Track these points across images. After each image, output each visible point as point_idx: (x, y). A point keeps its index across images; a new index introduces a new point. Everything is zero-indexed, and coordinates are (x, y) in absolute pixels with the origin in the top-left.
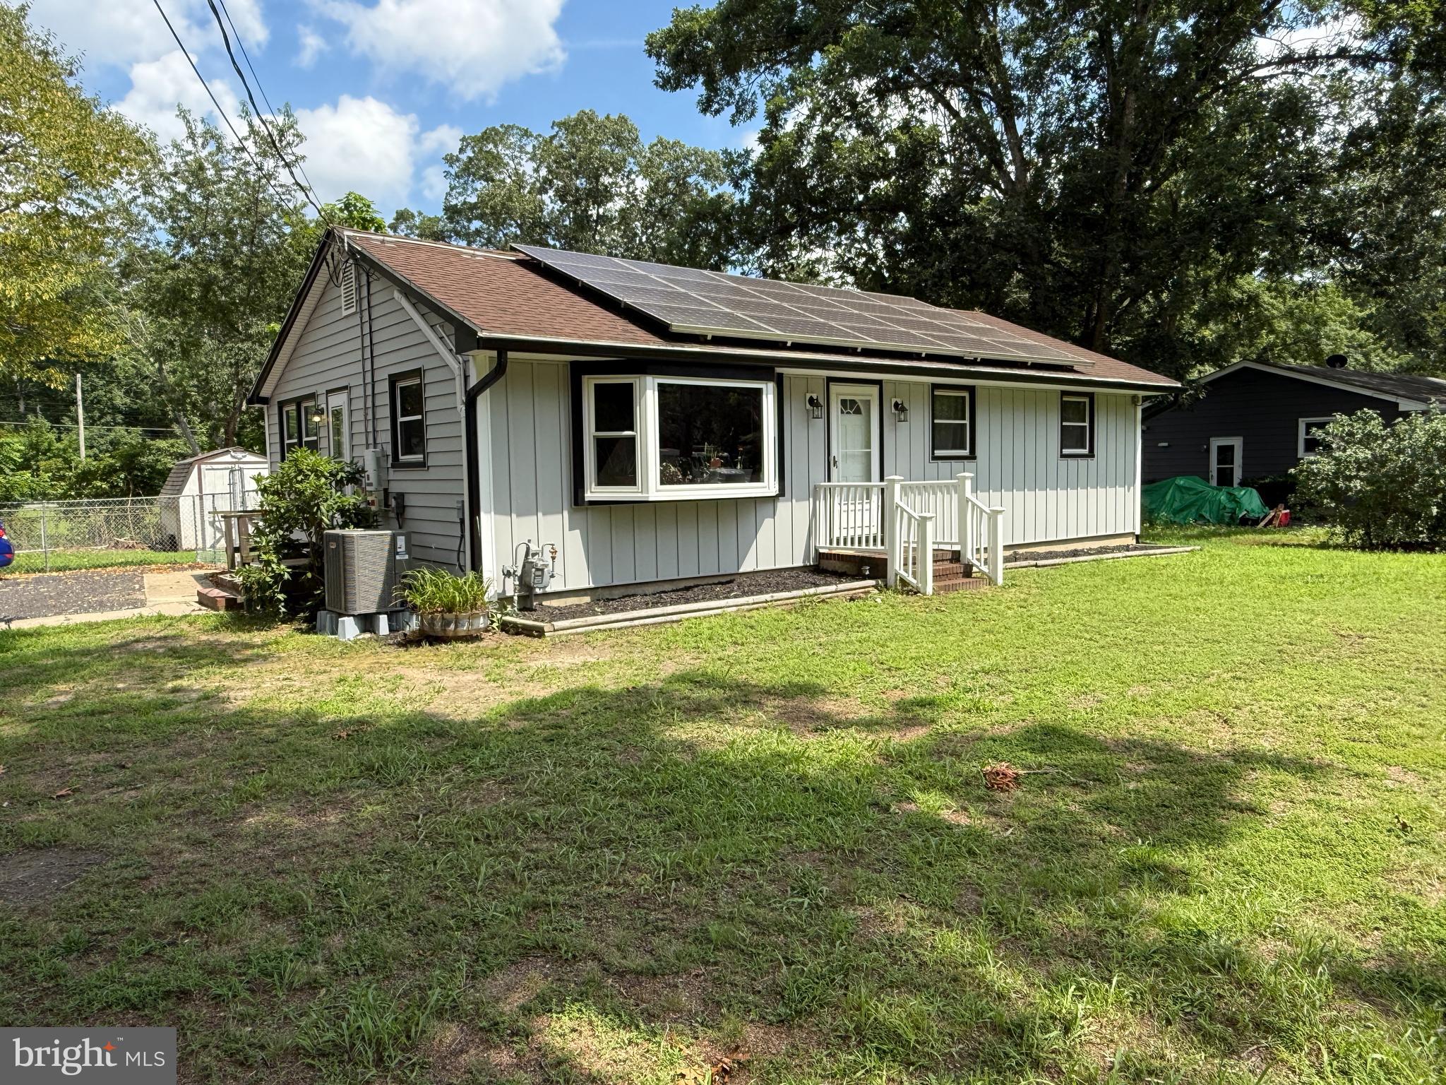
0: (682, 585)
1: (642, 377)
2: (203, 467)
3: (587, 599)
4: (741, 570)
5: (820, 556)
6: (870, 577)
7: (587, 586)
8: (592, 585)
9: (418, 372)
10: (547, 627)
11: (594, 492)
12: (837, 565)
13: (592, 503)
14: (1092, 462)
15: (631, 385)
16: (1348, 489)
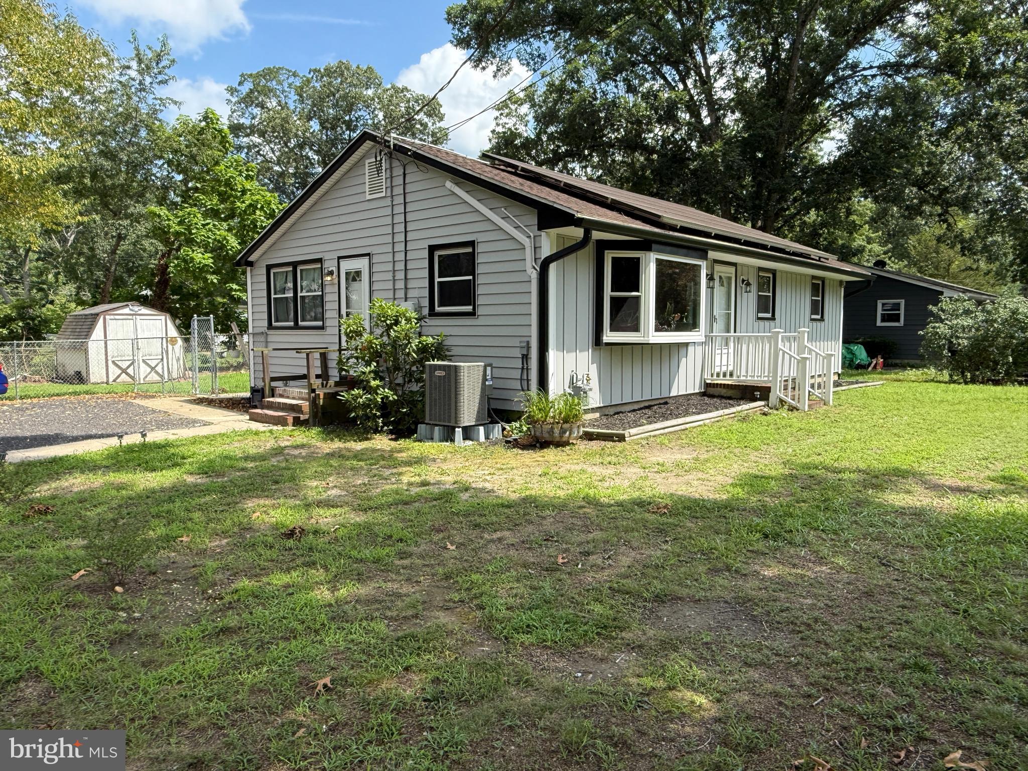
0: (642, 405)
1: (648, 253)
2: (107, 317)
3: (597, 415)
4: (671, 395)
5: (708, 385)
6: (760, 400)
7: (598, 405)
8: (602, 405)
9: (472, 244)
10: (626, 433)
11: (609, 337)
12: (723, 392)
13: (608, 344)
14: (823, 324)
15: (639, 258)
16: (959, 344)
